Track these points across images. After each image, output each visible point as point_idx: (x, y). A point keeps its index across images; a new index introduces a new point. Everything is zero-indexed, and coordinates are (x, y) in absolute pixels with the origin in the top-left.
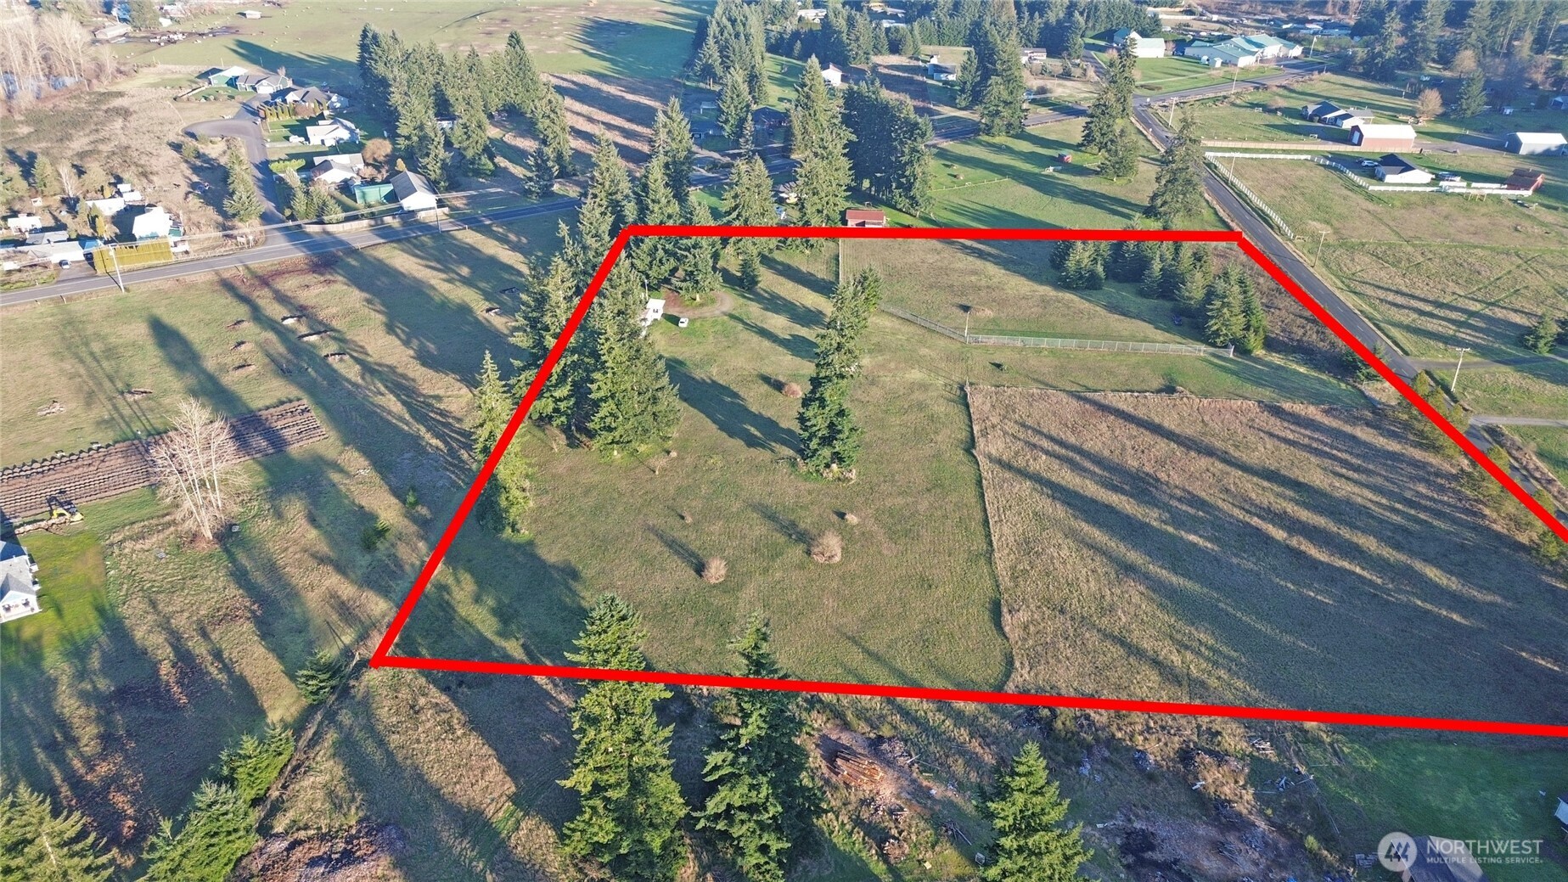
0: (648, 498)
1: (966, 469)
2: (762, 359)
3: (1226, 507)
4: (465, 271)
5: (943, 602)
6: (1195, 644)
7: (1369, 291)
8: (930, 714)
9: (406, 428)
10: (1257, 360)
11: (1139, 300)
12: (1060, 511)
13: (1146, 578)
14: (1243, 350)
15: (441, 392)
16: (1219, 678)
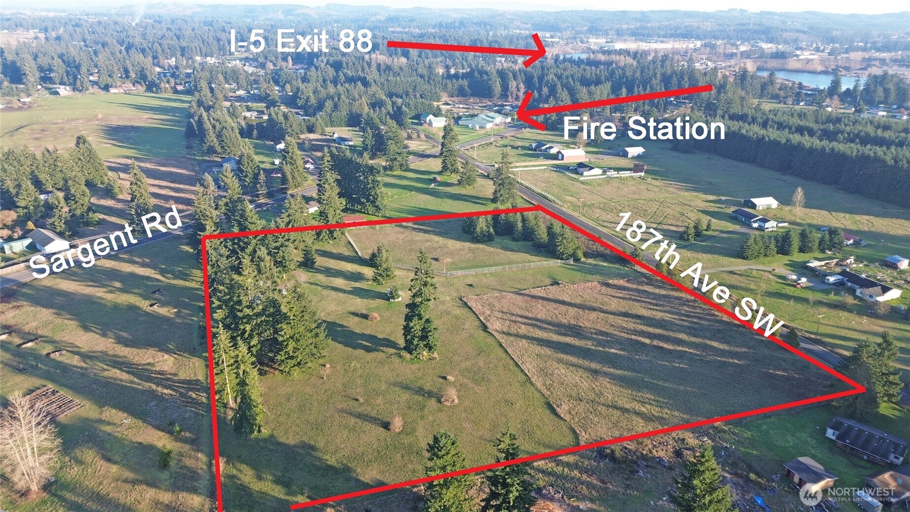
0: (329, 393)
1: (489, 340)
2: (345, 303)
3: (618, 333)
4: (118, 284)
5: (523, 410)
6: (647, 400)
7: (609, 225)
8: (555, 469)
9: (141, 387)
10: (584, 263)
11: (515, 243)
12: (548, 351)
13: (606, 374)
14: (577, 260)
15: (151, 360)
16: (666, 413)
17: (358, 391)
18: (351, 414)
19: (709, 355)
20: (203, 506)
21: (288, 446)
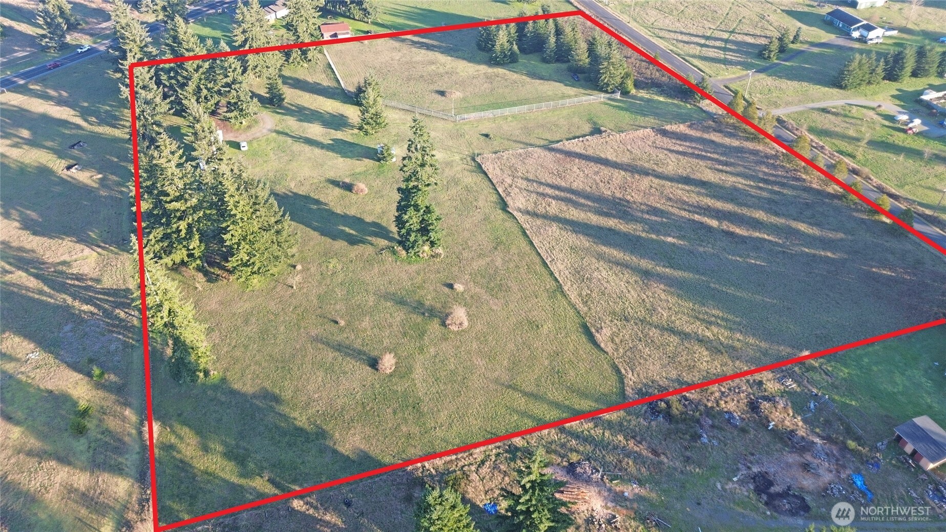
0: (299, 311)
1: (509, 224)
2: (322, 166)
3: (675, 211)
4: (25, 133)
5: (552, 337)
6: (713, 319)
7: (666, 35)
8: (592, 432)
9: (52, 301)
10: (634, 97)
11: (545, 66)
12: (584, 242)
13: (661, 278)
14: (625, 93)
15: (66, 258)
16: (738, 340)
17: (338, 307)
18: (328, 344)
19: (794, 245)
20: (130, 495)
21: (244, 395)
